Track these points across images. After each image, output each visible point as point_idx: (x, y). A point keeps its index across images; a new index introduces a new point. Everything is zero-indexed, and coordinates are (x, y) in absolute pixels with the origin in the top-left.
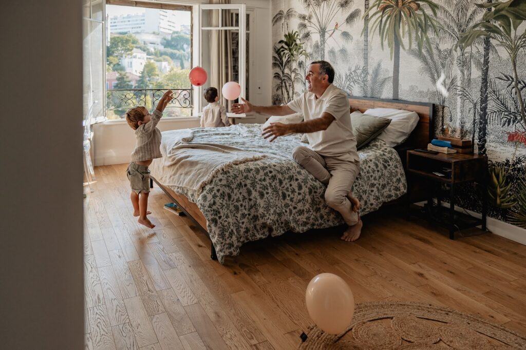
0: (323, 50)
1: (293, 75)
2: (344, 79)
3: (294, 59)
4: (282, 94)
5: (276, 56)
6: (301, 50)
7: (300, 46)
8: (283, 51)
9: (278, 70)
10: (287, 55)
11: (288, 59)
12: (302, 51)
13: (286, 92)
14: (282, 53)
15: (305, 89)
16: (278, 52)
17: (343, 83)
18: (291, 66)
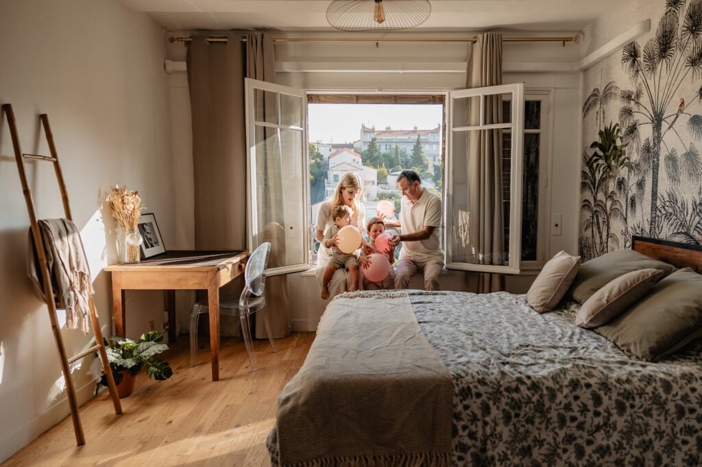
0: (657, 155)
1: (609, 203)
2: (690, 211)
3: (611, 174)
4: (593, 236)
5: (587, 170)
6: (623, 157)
7: (621, 151)
8: (596, 160)
9: (588, 195)
10: (602, 169)
11: (603, 174)
12: (624, 160)
13: (598, 233)
14: (595, 165)
15: (626, 228)
16: (589, 162)
17: (688, 218)
18: (607, 187)
